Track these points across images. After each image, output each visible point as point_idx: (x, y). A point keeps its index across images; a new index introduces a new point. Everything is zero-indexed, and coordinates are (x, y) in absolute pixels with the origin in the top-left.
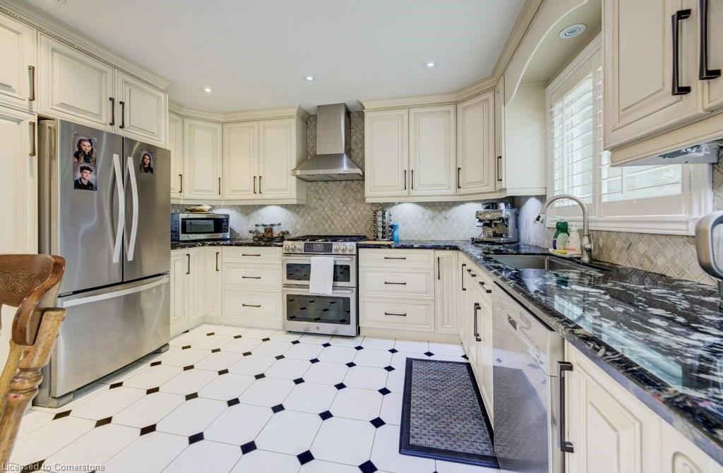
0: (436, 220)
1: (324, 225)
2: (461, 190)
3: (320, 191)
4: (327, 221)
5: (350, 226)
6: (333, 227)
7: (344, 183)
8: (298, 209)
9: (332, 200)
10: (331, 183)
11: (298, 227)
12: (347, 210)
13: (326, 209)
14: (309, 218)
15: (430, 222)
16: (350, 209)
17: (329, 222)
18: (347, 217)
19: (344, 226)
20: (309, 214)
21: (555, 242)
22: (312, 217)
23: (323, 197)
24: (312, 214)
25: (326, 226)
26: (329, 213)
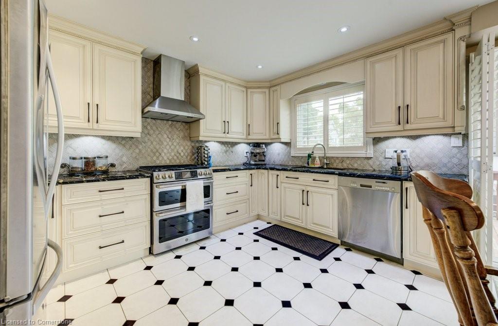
0: (228, 153)
1: (152, 157)
2: (250, 136)
3: (149, 127)
4: (155, 154)
5: (175, 157)
6: (161, 159)
7: (170, 122)
8: (123, 142)
9: (160, 136)
10: (159, 121)
11: (124, 159)
12: (173, 144)
13: (155, 143)
14: (137, 151)
15: (225, 154)
16: (175, 144)
17: (157, 154)
18: (172, 150)
19: (171, 157)
20: (137, 147)
21: (308, 162)
22: (140, 151)
23: (151, 132)
24: (140, 147)
25: (155, 158)
26: (157, 147)
